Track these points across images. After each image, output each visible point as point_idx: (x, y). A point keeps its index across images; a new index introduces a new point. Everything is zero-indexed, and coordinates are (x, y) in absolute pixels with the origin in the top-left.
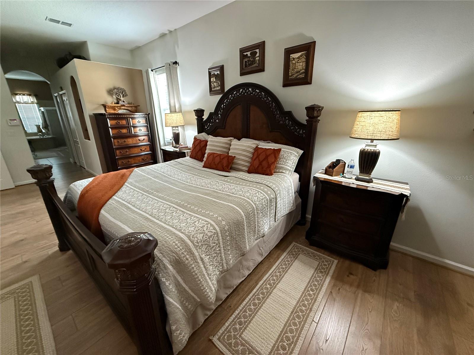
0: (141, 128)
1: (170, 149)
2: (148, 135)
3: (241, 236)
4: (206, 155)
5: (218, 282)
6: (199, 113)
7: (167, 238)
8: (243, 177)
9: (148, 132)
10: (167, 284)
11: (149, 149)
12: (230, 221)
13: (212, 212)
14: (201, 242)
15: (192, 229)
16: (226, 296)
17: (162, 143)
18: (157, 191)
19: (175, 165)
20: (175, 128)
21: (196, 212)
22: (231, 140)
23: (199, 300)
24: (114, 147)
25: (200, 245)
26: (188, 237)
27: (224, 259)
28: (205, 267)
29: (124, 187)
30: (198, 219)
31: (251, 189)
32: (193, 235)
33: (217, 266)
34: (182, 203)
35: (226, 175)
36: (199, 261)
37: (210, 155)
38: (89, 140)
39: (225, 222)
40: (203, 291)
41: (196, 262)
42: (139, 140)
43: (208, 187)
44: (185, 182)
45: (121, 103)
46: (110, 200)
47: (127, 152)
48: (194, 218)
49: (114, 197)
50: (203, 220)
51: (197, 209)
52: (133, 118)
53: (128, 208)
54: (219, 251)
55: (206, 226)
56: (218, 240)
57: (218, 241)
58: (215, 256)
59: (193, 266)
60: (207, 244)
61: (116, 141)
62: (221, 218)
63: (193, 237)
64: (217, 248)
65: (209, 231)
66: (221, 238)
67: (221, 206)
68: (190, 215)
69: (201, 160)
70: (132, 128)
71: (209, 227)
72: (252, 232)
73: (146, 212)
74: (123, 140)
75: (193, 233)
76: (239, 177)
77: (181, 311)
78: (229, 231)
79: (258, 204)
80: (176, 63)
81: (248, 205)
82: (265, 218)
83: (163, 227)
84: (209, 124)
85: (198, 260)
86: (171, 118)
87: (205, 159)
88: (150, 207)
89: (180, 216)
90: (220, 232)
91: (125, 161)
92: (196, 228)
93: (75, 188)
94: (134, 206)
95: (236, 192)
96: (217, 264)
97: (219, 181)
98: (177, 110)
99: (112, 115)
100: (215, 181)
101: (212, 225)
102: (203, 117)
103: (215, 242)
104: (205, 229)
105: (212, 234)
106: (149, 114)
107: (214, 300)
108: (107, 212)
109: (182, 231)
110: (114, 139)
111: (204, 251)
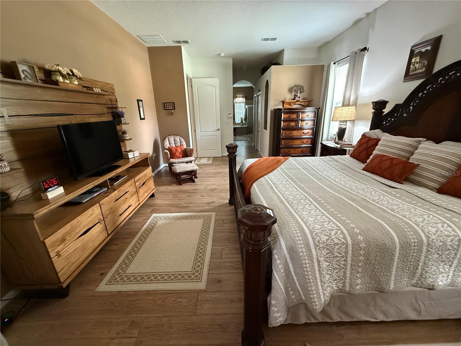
0: (308, 122)
1: (331, 144)
2: (313, 129)
3: (383, 266)
4: (371, 157)
5: (332, 297)
6: (379, 105)
7: (291, 224)
8: (423, 195)
9: (314, 125)
10: (278, 262)
11: (310, 143)
12: (371, 240)
13: (350, 220)
14: (323, 244)
15: (319, 227)
16: (339, 320)
17: (325, 137)
18: (300, 182)
19: (329, 161)
20: (343, 122)
21: (330, 213)
22: (419, 142)
23: (304, 298)
24: (281, 137)
25: (321, 246)
26: (310, 232)
27: (348, 278)
28: (319, 271)
29: (276, 170)
30: (329, 220)
31: (430, 214)
32: (317, 233)
33: (336, 280)
34: (319, 199)
35: (392, 186)
36: (314, 261)
37: (377, 156)
38: (266, 130)
39: (363, 238)
40: (310, 292)
41: (311, 261)
42: (303, 133)
43: (358, 193)
44: (332, 180)
45: (297, 99)
46: (262, 178)
47: (290, 142)
48: (326, 218)
49: (266, 176)
50: (334, 223)
51: (333, 210)
52: (303, 112)
53: (272, 188)
54: (344, 265)
55: (335, 231)
56: (346, 253)
57: (345, 253)
58: (337, 268)
59: (307, 262)
60: (330, 250)
61: (284, 132)
62: (358, 231)
63: (315, 235)
64: (342, 261)
65: (337, 237)
66: (350, 252)
67: (365, 218)
68: (322, 213)
69: (363, 161)
70: (300, 121)
71: (339, 233)
72: (407, 271)
73: (283, 196)
74: (289, 132)
75: (317, 231)
76: (415, 194)
77: (283, 293)
78: (366, 250)
79: (433, 239)
80: (365, 49)
81: (412, 233)
83: (291, 213)
84: (391, 119)
85: (314, 259)
86: (341, 111)
87: (368, 161)
88: (288, 193)
89: (312, 210)
90: (351, 246)
91: (286, 150)
92: (323, 228)
93: (245, 163)
94: (276, 187)
95: (397, 210)
96: (337, 278)
97: (378, 190)
98: (351, 104)
99: (287, 110)
100: (371, 188)
101: (342, 233)
102: (383, 110)
103: (341, 253)
104: (333, 233)
105: (340, 242)
106: (320, 108)
107: (320, 310)
108: (257, 186)
109: (308, 224)
110: (283, 130)
111: (324, 255)
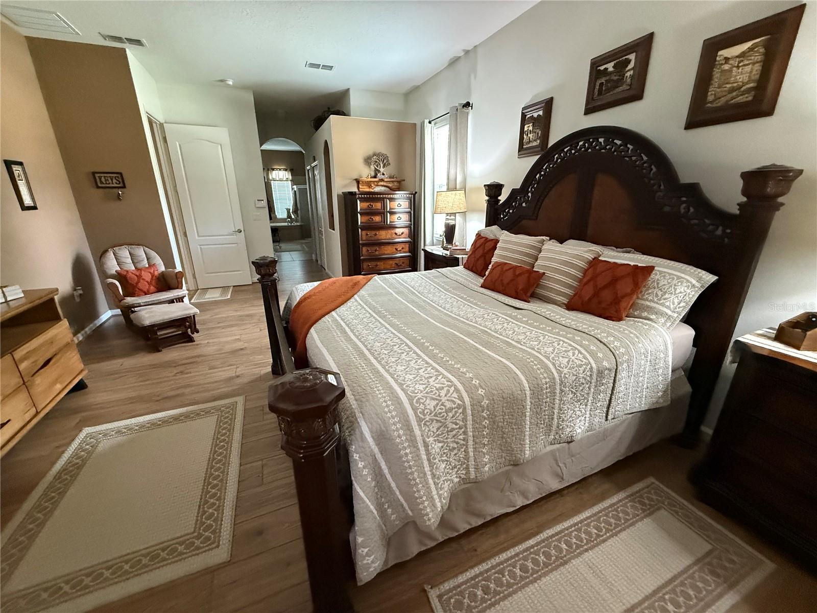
0: (401, 215)
1: (438, 251)
2: (409, 227)
3: (514, 427)
4: (490, 267)
5: (453, 496)
6: (494, 190)
7: (377, 392)
8: (552, 314)
9: (411, 221)
10: (360, 466)
11: (407, 249)
12: (495, 392)
13: (465, 367)
14: (430, 414)
15: (421, 387)
16: (468, 527)
17: (428, 240)
18: (393, 315)
19: (436, 277)
20: (450, 216)
21: (439, 362)
22: (542, 242)
23: (410, 513)
24: (360, 242)
25: (427, 419)
26: (409, 399)
27: (472, 459)
28: (429, 460)
29: (351, 300)
30: (437, 373)
31: (560, 340)
32: (419, 399)
33: (455, 467)
34: (422, 341)
35: (518, 306)
36: (420, 446)
37: (499, 265)
38: (334, 230)
39: (484, 391)
40: (418, 500)
41: (414, 447)
42: (396, 234)
43: (476, 322)
44: (441, 307)
45: (380, 176)
46: (327, 317)
47: (376, 250)
48: (432, 371)
49: (333, 313)
50: (444, 377)
51: (442, 356)
52: (392, 200)
53: (344, 332)
54: (464, 440)
55: (446, 389)
56: (465, 420)
57: (463, 421)
58: (454, 448)
59: (408, 451)
60: (441, 422)
61: (364, 233)
62: (478, 382)
63: (417, 402)
64: (460, 435)
65: (449, 398)
66: (470, 418)
67: (486, 361)
68: (427, 363)
69: (481, 274)
70: (388, 214)
71: (451, 391)
72: (542, 426)
73: (364, 344)
74: (373, 233)
75: (420, 395)
76: (543, 314)
77: (375, 518)
78: (490, 409)
79: (565, 374)
80: (468, 105)
81: (542, 371)
82: (581, 407)
83: (378, 372)
84: (509, 211)
85: (419, 444)
86: (445, 198)
87: (487, 273)
88: (372, 338)
89: (411, 361)
90: (470, 408)
91: (372, 264)
92: (427, 389)
93: (296, 292)
94: (352, 331)
95: (525, 341)
96: (457, 463)
97: (501, 315)
98: (458, 187)
99: (364, 195)
100: (493, 314)
101: (457, 390)
102: (499, 198)
103: (458, 422)
104: (443, 393)
105: (454, 406)
106: (416, 193)
107: (436, 525)
108: (316, 332)
109: (404, 386)
110: (362, 230)
111: (433, 432)
